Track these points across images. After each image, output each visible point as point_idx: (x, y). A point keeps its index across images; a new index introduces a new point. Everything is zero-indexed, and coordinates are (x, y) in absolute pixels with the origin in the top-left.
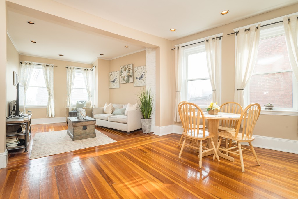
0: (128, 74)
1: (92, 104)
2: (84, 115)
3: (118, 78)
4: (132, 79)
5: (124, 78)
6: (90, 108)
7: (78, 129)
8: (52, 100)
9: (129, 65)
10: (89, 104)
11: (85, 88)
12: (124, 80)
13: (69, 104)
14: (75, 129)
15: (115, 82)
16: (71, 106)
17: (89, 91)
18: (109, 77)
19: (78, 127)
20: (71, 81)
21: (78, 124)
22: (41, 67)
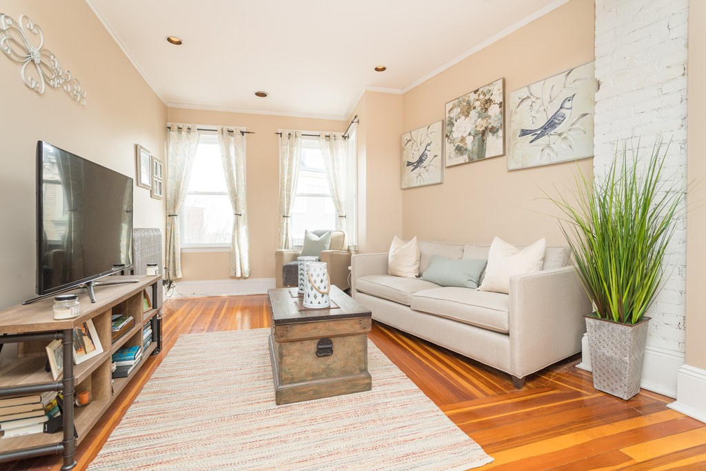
0: (482, 125)
1: (350, 241)
2: (322, 290)
3: (435, 149)
4: (501, 140)
5: (461, 145)
6: (344, 253)
7: (297, 354)
8: (243, 230)
9: (485, 90)
10: (338, 242)
11: (328, 192)
12: (460, 150)
13: (287, 240)
14: (285, 352)
15: (425, 164)
16: (290, 246)
17: (338, 204)
18: (402, 150)
19: (298, 345)
20: (290, 173)
21: (297, 332)
22: (215, 136)
